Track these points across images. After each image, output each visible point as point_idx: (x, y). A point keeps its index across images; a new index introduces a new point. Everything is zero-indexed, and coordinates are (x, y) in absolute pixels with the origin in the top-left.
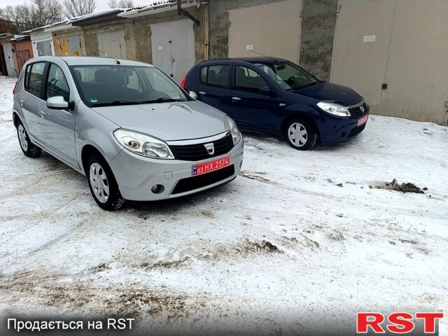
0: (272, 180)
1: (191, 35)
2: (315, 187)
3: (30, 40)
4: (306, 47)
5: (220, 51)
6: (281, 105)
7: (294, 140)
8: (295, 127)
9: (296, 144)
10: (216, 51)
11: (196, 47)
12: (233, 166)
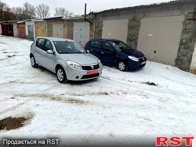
0: (111, 79)
1: (89, 28)
2: (124, 82)
3: (25, 24)
4: (129, 36)
5: (99, 35)
6: (117, 56)
7: (121, 68)
8: (121, 63)
9: (121, 69)
10: (97, 34)
11: (90, 32)
12: (99, 73)
